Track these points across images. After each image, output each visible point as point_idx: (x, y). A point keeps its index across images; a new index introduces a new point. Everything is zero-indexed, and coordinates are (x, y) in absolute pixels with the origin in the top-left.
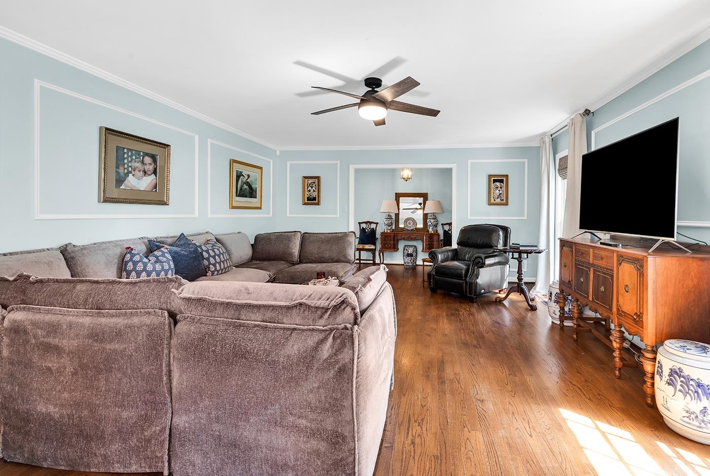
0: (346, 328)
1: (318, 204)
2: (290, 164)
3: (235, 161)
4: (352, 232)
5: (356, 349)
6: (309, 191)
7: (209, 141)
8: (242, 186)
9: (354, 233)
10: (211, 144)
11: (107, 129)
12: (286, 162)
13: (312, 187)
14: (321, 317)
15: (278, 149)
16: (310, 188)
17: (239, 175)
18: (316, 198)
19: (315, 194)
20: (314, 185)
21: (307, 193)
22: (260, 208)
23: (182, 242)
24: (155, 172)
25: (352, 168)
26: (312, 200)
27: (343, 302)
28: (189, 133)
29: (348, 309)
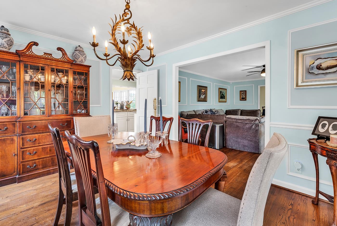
0: (257, 124)
1: (246, 100)
2: (235, 87)
3: (220, 88)
4: (259, 110)
5: (259, 127)
6: (242, 96)
7: (214, 84)
8: (221, 95)
9: (260, 110)
10: (215, 84)
11: (199, 86)
12: (234, 86)
13: (243, 94)
14: (252, 121)
15: (231, 82)
16: (242, 95)
17: (221, 92)
18: (245, 98)
19: (244, 97)
20: (244, 94)
21: (241, 96)
22: (226, 102)
23: (211, 111)
24: (205, 94)
25: (259, 87)
26: (243, 98)
27: (257, 119)
28: (210, 83)
29: (258, 120)
